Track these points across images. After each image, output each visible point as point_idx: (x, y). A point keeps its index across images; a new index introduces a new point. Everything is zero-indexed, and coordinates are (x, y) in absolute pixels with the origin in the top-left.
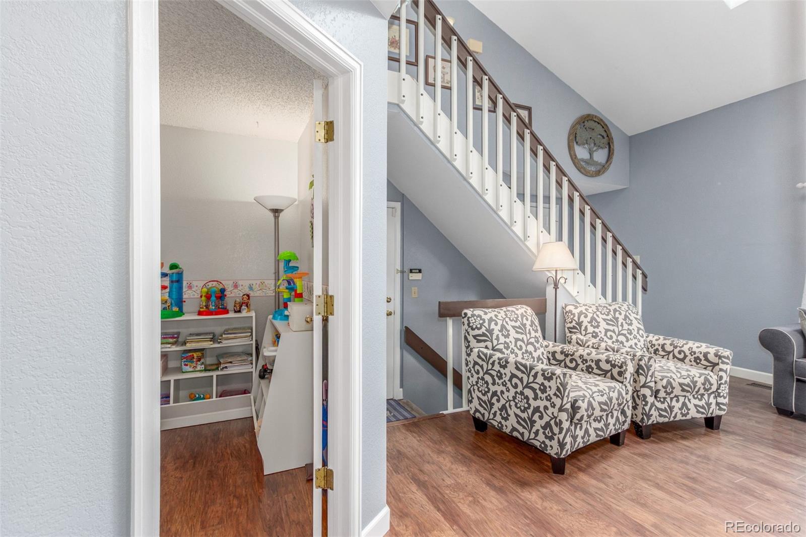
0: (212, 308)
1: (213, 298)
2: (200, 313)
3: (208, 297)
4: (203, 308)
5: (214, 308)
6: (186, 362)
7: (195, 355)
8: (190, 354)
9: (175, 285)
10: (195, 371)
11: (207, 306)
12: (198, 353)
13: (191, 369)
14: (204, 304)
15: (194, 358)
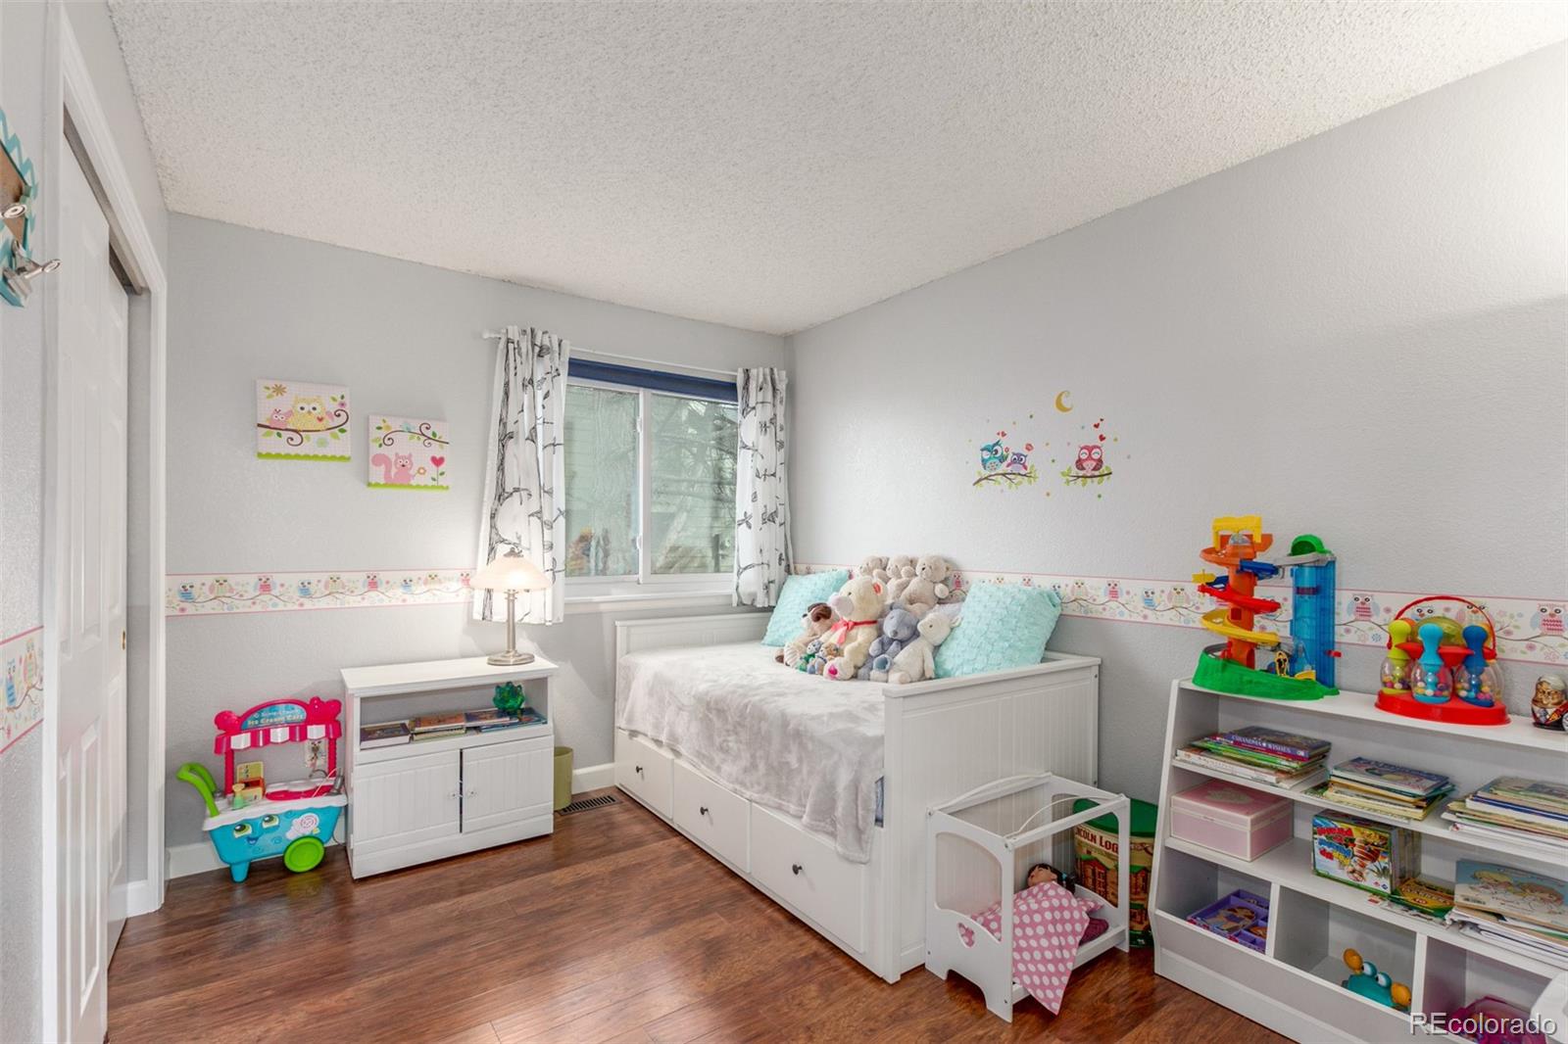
0: (1424, 691)
1: (1430, 659)
2: (1385, 703)
3: (1412, 651)
4: (1392, 686)
5: (1430, 692)
6: (1330, 845)
7: (1358, 834)
8: (1339, 825)
9: (1309, 603)
10: (1358, 887)
11: (1407, 685)
12: (1368, 832)
13: (1344, 875)
14: (1398, 673)
15: (1352, 841)
